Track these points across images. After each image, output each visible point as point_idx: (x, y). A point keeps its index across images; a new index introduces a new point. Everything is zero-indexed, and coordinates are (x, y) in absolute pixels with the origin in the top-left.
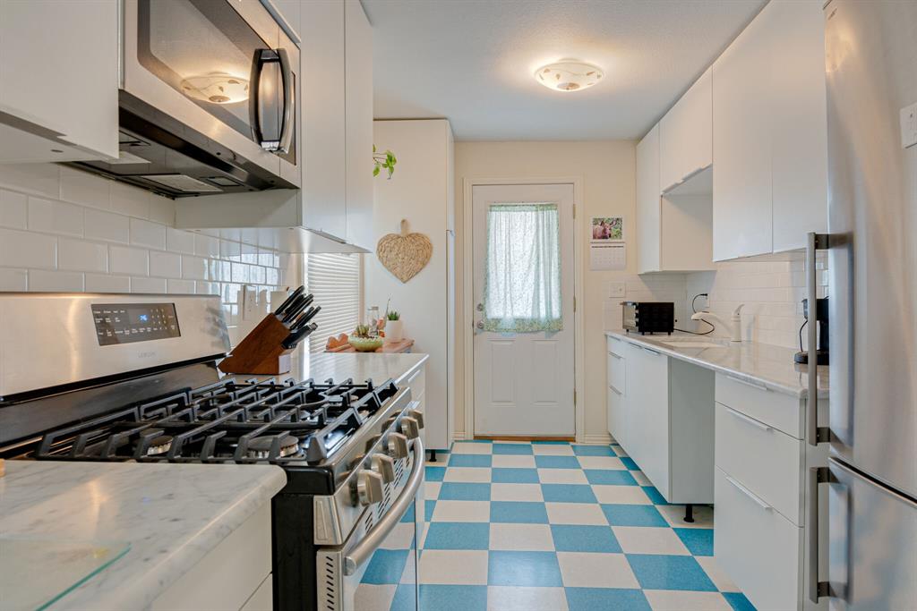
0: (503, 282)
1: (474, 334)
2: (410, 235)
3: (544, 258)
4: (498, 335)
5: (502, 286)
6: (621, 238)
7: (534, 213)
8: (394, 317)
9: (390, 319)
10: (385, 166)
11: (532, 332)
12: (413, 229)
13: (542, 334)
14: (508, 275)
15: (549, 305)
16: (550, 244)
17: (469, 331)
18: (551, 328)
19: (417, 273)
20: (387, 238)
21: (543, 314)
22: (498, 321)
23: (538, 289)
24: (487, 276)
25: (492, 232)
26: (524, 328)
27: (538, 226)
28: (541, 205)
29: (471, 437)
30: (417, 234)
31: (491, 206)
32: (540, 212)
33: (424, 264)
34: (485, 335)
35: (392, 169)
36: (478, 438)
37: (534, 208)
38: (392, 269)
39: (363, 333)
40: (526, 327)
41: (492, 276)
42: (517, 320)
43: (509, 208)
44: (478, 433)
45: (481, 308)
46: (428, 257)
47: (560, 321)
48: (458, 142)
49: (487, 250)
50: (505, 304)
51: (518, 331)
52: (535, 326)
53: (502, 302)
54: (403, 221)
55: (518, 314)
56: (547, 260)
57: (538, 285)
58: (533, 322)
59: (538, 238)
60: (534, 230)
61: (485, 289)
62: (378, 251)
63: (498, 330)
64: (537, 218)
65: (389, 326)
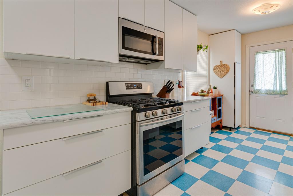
0: (261, 77)
1: (250, 94)
2: (222, 65)
3: (278, 69)
4: (259, 95)
5: (261, 79)
7: (274, 54)
8: (215, 88)
9: (214, 88)
10: (205, 48)
11: (273, 94)
12: (223, 63)
13: (278, 96)
14: (263, 75)
15: (281, 85)
16: (281, 64)
17: (248, 93)
18: (283, 94)
19: (225, 76)
20: (216, 66)
21: (278, 89)
22: (259, 90)
23: (276, 80)
24: (254, 76)
25: (256, 61)
26: (270, 93)
27: (276, 58)
28: (277, 50)
29: (249, 127)
31: (256, 53)
32: (277, 53)
33: (227, 73)
34: (253, 95)
35: (207, 49)
36: (251, 128)
37: (274, 51)
38: (217, 75)
39: (202, 92)
41: (257, 76)
42: (267, 90)
43: (263, 53)
44: (251, 126)
45: (252, 86)
46: (228, 71)
47: (287, 90)
49: (255, 67)
50: (262, 85)
51: (267, 94)
52: (275, 93)
53: (261, 84)
54: (221, 61)
55: (267, 88)
56: (280, 69)
57: (276, 78)
58: (273, 91)
59: (276, 62)
60: (274, 59)
61: (254, 80)
62: (214, 70)
63: (259, 93)
64: (276, 55)
65: (213, 90)
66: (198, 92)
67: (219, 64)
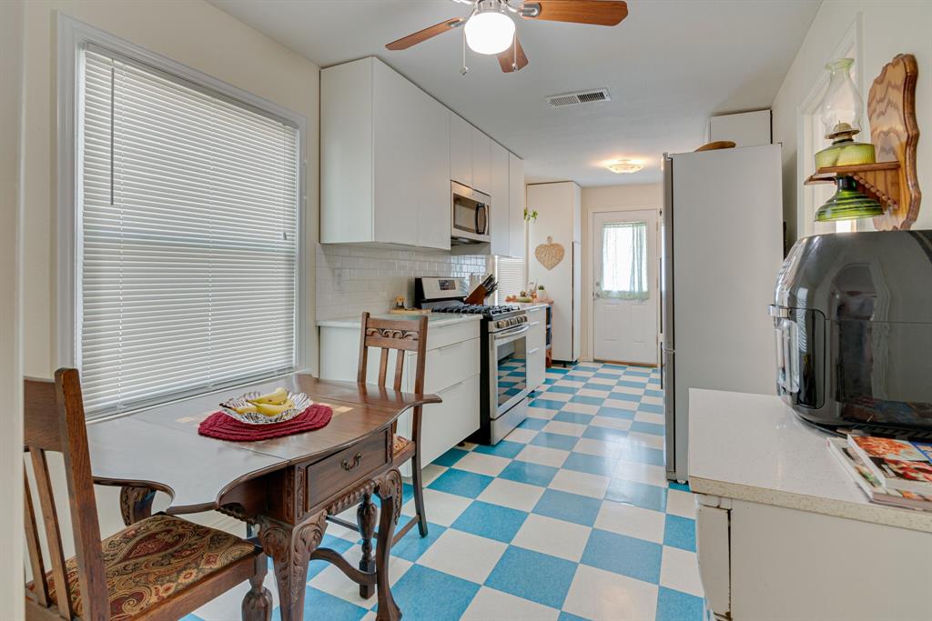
1: (594, 300)
2: (552, 245)
3: (637, 255)
4: (609, 301)
5: (611, 272)
7: (631, 229)
8: (542, 288)
9: (539, 289)
10: (533, 216)
11: (630, 299)
12: (553, 242)
13: (637, 301)
14: (615, 265)
15: (640, 283)
16: (641, 247)
17: (590, 298)
18: (643, 297)
19: (556, 265)
20: (541, 246)
21: (637, 290)
22: (609, 292)
23: (634, 274)
24: (602, 266)
25: (605, 239)
27: (633, 236)
28: (636, 223)
29: (592, 360)
30: (556, 244)
31: (605, 225)
32: (635, 228)
33: (560, 260)
34: (600, 301)
35: (535, 218)
36: (596, 361)
37: (631, 225)
38: (543, 263)
39: (523, 295)
40: (625, 297)
42: (620, 292)
43: (615, 225)
44: (596, 358)
45: (598, 284)
46: (562, 256)
47: (648, 293)
48: (584, 190)
49: (602, 250)
50: (613, 282)
51: (621, 298)
52: (632, 296)
53: (611, 281)
54: (549, 238)
55: (621, 288)
56: (639, 256)
57: (634, 271)
58: (631, 293)
59: (633, 243)
60: (631, 238)
61: (601, 274)
62: (536, 253)
63: (608, 298)
64: (633, 231)
65: (539, 292)
66: (515, 297)
67: (545, 242)
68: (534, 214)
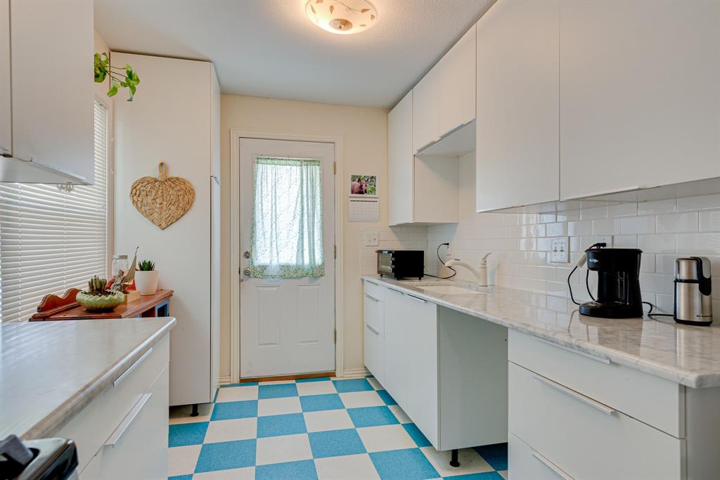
0: (269, 231)
1: (241, 281)
2: (169, 179)
3: (308, 209)
4: (264, 282)
5: (268, 235)
6: (375, 194)
7: (298, 168)
8: (147, 267)
9: (142, 269)
10: (123, 85)
11: (297, 277)
12: (173, 173)
13: (307, 279)
14: (274, 225)
15: (312, 252)
16: (314, 197)
17: (235, 277)
18: (315, 274)
19: (177, 220)
20: (143, 181)
21: (307, 261)
22: (264, 268)
23: (302, 238)
24: (253, 225)
25: (258, 183)
26: (289, 274)
27: (302, 180)
28: (305, 161)
29: (237, 380)
30: (177, 179)
31: (258, 159)
32: (304, 168)
33: (185, 211)
34: (251, 283)
35: (133, 89)
36: (245, 382)
37: (299, 163)
38: (148, 215)
39: (99, 288)
40: (290, 273)
41: (259, 225)
42: (282, 267)
43: (275, 162)
44: (244, 376)
45: (247, 255)
46: (190, 204)
47: (322, 267)
48: (226, 94)
49: (254, 200)
50: (271, 252)
51: (283, 277)
52: (300, 273)
53: (268, 250)
54: (162, 164)
55: (283, 261)
56: (311, 212)
57: (303, 234)
58: (298, 268)
59: (302, 190)
60: (299, 183)
61: (252, 237)
62: (132, 194)
63: (264, 277)
64: (302, 173)
65: (140, 277)
66: (73, 293)
67: (155, 173)
68: (130, 75)
